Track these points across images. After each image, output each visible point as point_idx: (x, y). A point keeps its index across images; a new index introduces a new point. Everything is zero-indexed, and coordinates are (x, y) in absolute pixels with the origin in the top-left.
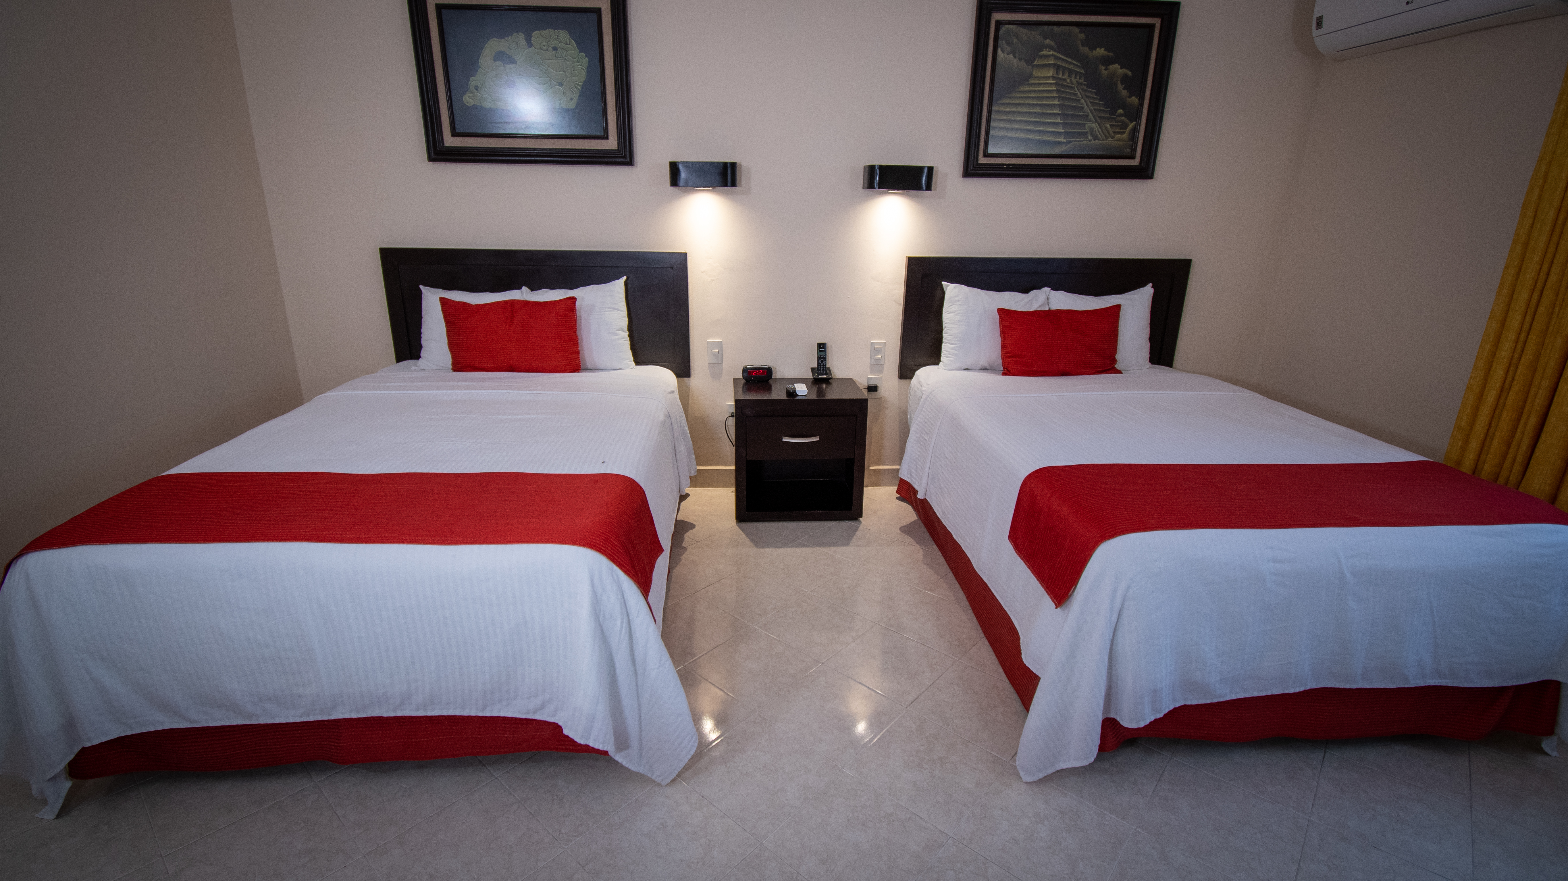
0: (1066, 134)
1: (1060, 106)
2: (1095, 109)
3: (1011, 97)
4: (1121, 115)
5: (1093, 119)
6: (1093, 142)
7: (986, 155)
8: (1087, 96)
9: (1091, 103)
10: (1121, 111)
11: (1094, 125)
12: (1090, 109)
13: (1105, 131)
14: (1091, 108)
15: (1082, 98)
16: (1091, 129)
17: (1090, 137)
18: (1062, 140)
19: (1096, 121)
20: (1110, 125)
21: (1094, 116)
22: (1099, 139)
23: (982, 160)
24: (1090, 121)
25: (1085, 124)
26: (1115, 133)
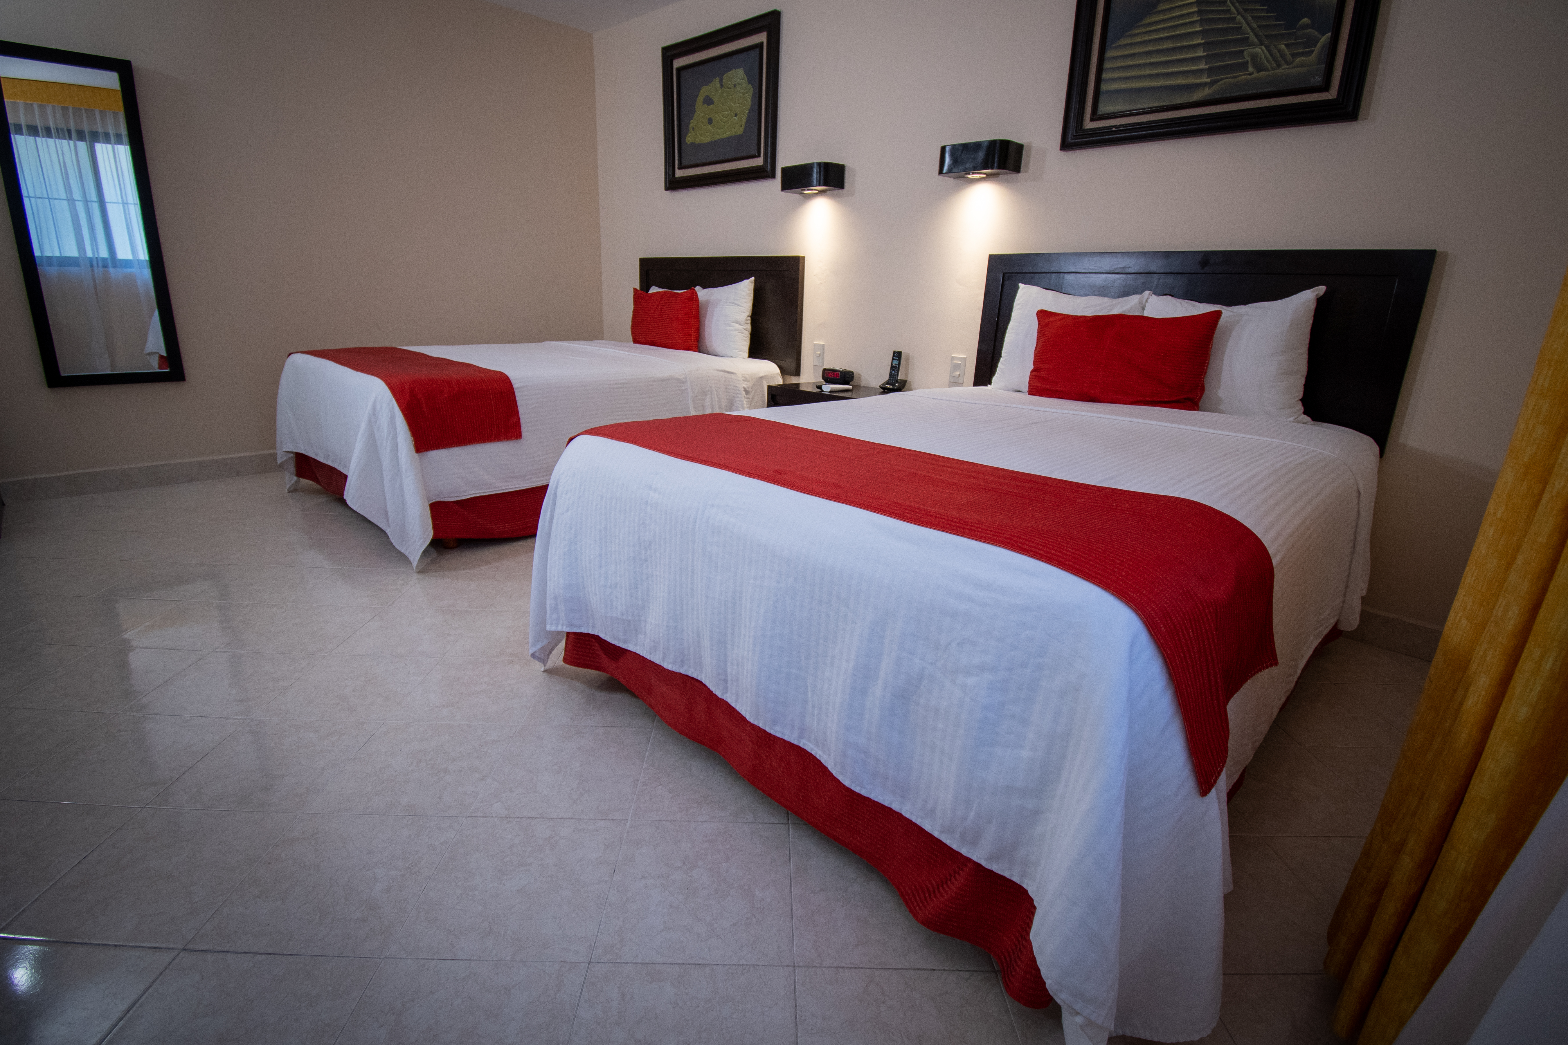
0: (1210, 71)
1: (1203, 33)
2: (1259, 27)
3: (1131, 36)
4: (1306, 26)
5: (1256, 41)
6: (1255, 75)
7: (1095, 117)
8: (1246, 10)
9: (1254, 18)
10: (1305, 20)
11: (1259, 50)
12: (1252, 29)
13: (1278, 55)
14: (1254, 25)
15: (1239, 13)
16: (1254, 57)
17: (1251, 69)
18: (1206, 80)
19: (1262, 43)
20: (1286, 45)
21: (1256, 35)
22: (1266, 70)
23: (1089, 125)
24: (1252, 45)
25: (1242, 51)
26: (1294, 55)
